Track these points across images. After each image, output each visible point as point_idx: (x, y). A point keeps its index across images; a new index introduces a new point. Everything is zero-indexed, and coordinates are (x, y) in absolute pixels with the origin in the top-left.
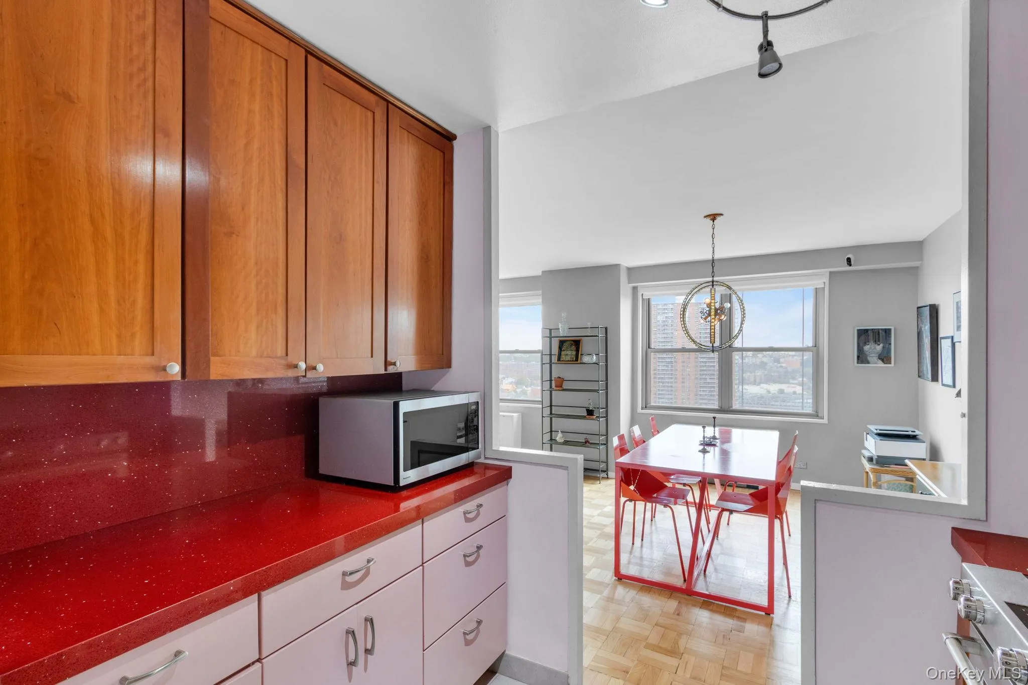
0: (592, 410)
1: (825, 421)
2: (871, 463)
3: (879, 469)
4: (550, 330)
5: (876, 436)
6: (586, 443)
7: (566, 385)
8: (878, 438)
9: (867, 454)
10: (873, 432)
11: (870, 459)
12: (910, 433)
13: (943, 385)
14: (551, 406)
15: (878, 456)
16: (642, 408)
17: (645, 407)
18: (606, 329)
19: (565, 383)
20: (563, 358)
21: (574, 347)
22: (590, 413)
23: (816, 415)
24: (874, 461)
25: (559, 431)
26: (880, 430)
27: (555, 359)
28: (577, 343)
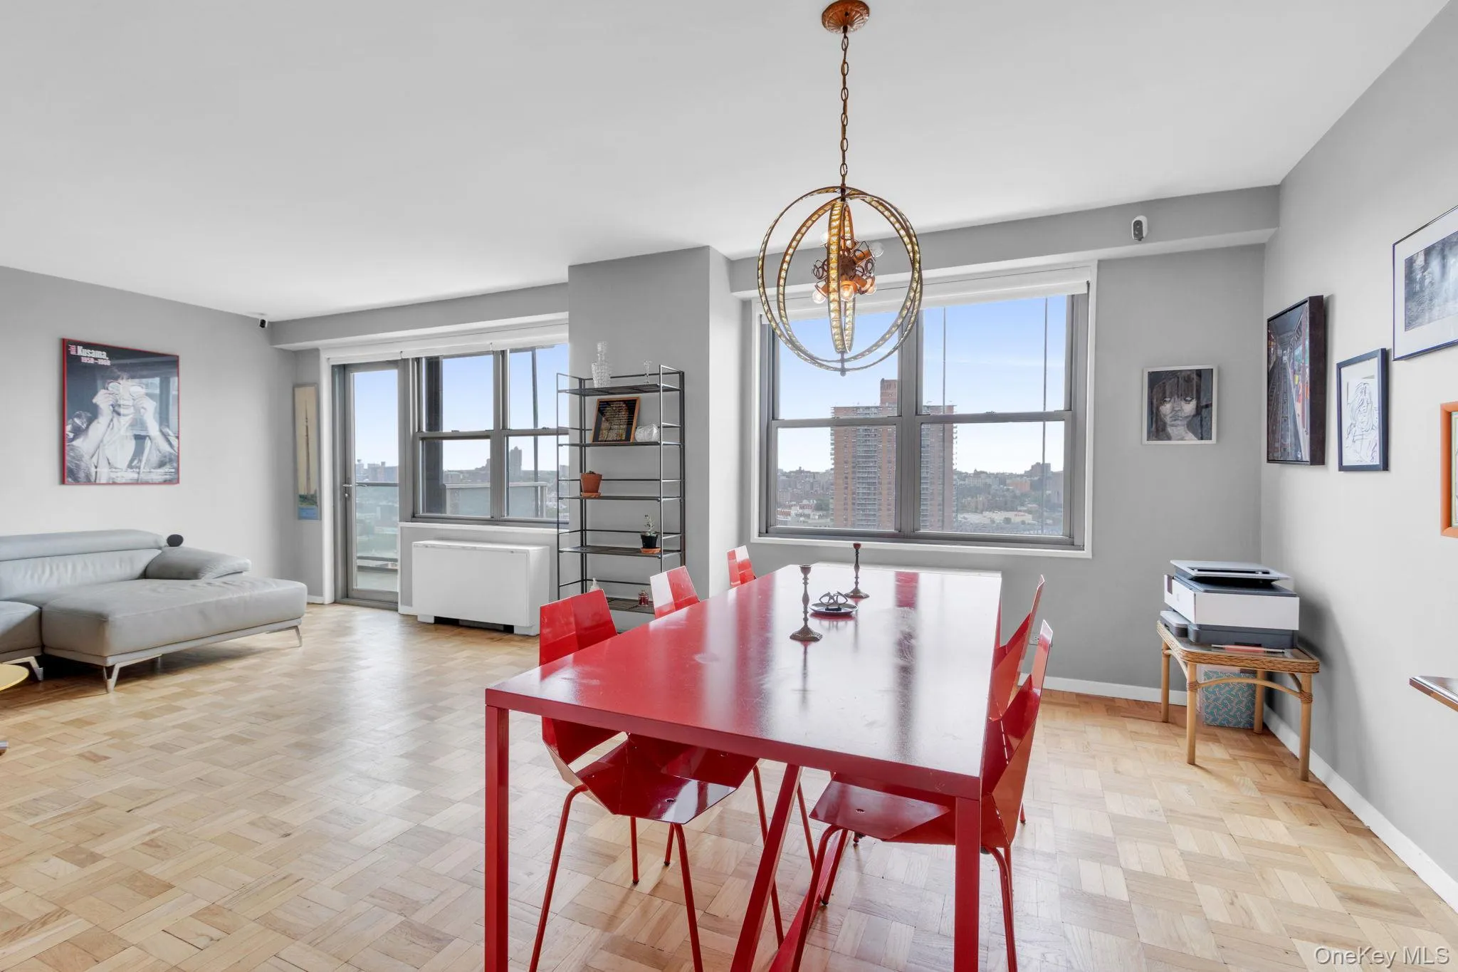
0: (650, 537)
1: (1086, 553)
2: (1184, 639)
3: (1204, 655)
4: (581, 380)
5: (1192, 583)
6: (640, 603)
7: (604, 489)
8: (1200, 588)
9: (1175, 621)
10: (1184, 574)
11: (1183, 633)
12: (1260, 576)
13: (1342, 468)
14: (583, 530)
15: (1200, 626)
16: (760, 534)
17: (766, 530)
18: (682, 375)
19: (603, 486)
20: (604, 435)
21: (624, 414)
22: (649, 542)
23: (1070, 542)
24: (1192, 637)
25: (594, 579)
26: (1199, 570)
27: (589, 437)
28: (631, 406)
